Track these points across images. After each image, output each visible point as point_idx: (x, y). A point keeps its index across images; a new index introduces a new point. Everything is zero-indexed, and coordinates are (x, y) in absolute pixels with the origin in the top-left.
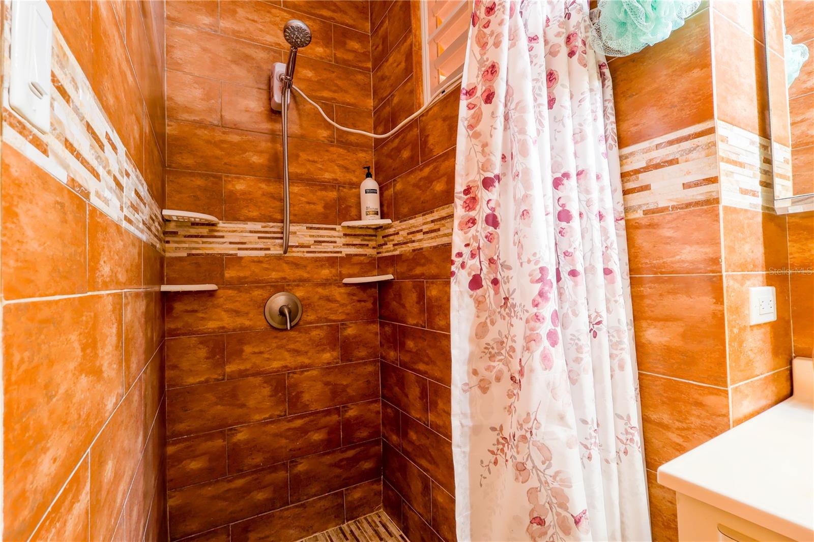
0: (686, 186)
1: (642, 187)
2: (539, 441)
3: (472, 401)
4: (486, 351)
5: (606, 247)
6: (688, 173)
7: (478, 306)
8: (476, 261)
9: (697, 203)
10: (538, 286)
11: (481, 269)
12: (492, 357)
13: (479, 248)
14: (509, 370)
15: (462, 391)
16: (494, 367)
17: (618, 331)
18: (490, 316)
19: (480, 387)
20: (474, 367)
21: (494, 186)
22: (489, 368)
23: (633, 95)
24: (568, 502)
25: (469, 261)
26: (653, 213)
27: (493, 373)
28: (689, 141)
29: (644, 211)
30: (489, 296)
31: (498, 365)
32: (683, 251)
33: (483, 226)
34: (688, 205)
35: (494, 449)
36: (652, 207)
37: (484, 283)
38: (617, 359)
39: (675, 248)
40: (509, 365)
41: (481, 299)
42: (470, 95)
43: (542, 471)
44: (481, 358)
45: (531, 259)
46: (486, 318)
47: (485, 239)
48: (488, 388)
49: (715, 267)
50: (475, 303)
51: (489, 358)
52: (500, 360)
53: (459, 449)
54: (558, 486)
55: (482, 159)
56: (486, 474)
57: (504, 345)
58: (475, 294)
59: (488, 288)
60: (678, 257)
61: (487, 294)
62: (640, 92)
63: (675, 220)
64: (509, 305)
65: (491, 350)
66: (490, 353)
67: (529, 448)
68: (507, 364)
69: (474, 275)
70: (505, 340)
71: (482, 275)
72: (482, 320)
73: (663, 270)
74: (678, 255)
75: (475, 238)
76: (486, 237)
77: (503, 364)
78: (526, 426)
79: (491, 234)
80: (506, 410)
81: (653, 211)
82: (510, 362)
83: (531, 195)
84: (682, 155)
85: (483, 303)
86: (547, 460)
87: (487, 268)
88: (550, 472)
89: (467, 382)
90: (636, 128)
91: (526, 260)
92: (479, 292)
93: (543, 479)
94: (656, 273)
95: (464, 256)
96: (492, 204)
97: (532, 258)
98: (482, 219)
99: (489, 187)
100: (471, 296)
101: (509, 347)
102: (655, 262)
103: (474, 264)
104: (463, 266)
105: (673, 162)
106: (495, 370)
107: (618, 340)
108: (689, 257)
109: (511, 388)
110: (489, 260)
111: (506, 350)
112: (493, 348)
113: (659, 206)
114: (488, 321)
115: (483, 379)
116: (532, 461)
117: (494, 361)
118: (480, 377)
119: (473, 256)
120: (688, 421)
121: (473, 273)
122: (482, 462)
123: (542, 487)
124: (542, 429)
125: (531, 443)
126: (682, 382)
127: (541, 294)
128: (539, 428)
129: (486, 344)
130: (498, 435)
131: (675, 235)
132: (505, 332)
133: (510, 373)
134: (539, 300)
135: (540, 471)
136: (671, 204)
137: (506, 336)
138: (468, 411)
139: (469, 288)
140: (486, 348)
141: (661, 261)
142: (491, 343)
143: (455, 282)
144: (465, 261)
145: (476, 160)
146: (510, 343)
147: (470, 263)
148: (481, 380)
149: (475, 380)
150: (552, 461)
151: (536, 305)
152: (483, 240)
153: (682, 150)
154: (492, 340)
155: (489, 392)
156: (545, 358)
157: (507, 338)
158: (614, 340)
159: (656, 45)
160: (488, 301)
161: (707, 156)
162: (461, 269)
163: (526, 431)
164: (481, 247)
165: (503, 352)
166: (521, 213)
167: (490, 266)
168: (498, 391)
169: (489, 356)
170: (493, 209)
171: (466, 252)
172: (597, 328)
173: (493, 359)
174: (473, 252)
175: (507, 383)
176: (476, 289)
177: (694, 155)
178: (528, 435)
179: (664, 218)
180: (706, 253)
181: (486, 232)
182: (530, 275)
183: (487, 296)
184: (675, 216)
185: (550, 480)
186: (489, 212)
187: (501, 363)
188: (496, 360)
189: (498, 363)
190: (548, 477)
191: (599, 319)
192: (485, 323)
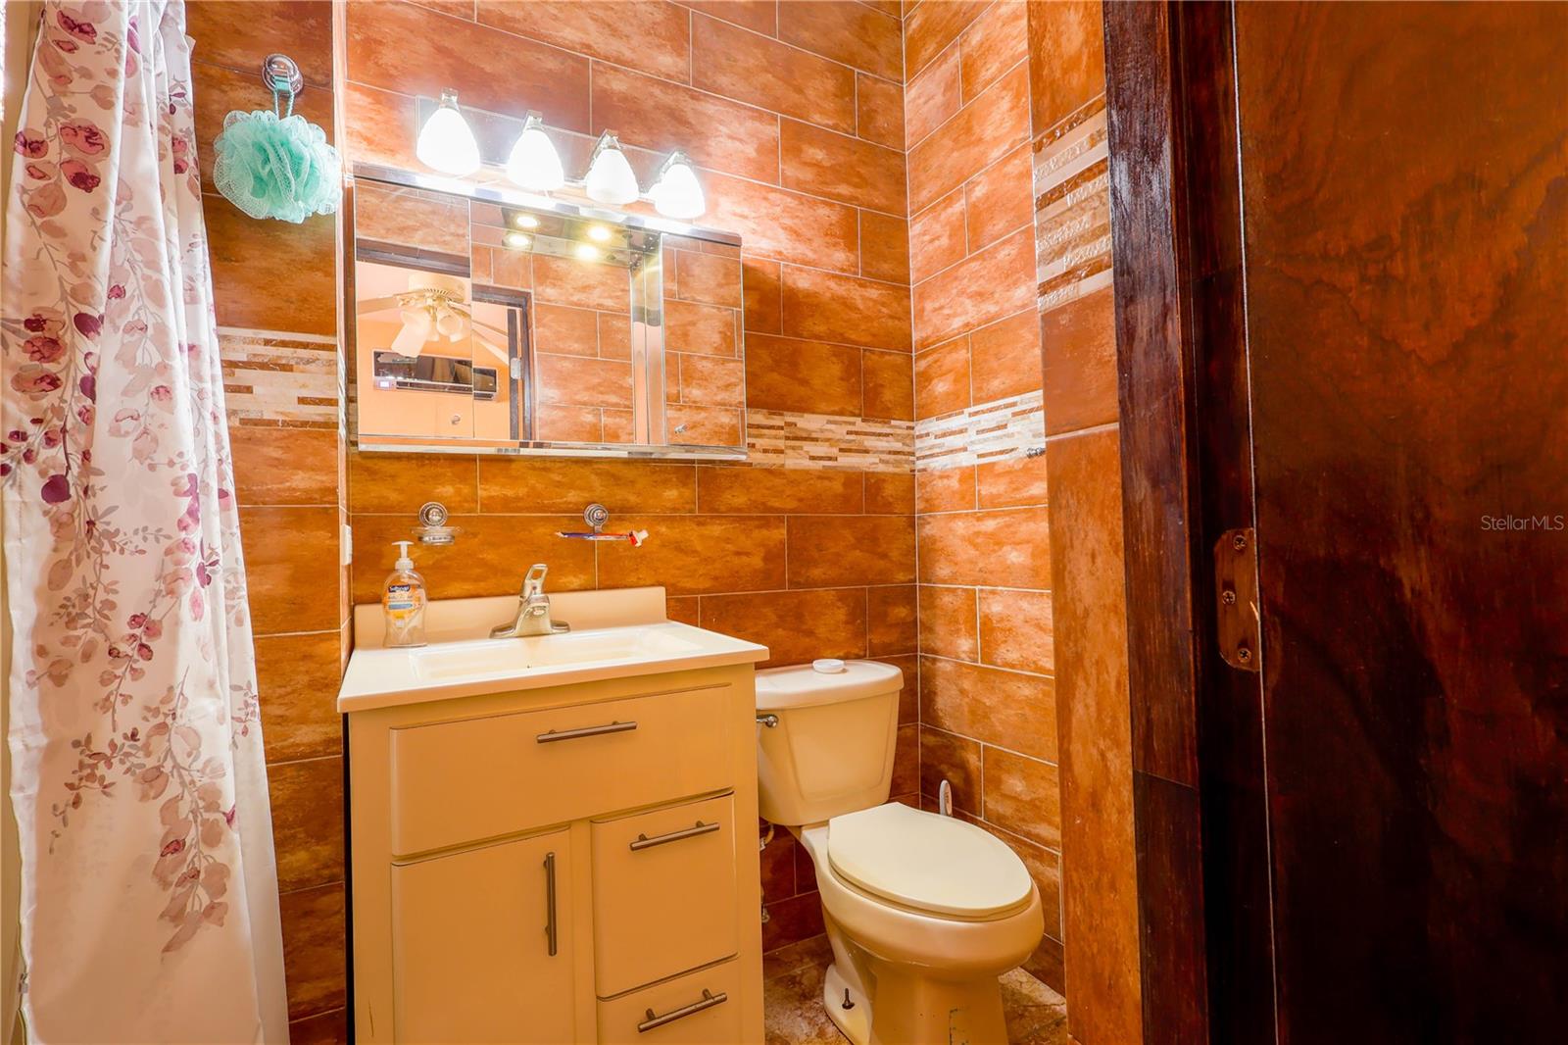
0: (302, 401)
1: (239, 386)
2: (184, 725)
3: (43, 703)
4: (63, 611)
5: (219, 460)
6: (304, 386)
7: (58, 531)
8: (57, 452)
9: (314, 424)
10: (185, 502)
11: (69, 468)
12: (71, 622)
13: (64, 431)
14: (107, 639)
15: (26, 686)
16: (79, 638)
17: (235, 574)
18: (76, 549)
19: (51, 676)
20: (41, 643)
21: (99, 333)
22: (66, 641)
23: (232, 261)
24: (219, 798)
25: (42, 450)
26: (256, 425)
27: (78, 648)
28: (308, 350)
29: (241, 419)
30: (79, 514)
31: (84, 634)
32: (296, 477)
33: (76, 394)
34: (304, 424)
35: (74, 780)
36: (252, 416)
37: (72, 491)
38: (234, 611)
39: (284, 472)
40: (106, 631)
41: (65, 518)
42: (33, 151)
43: (187, 767)
44: (52, 624)
45: (175, 461)
46: (71, 553)
47: (78, 417)
48: (66, 676)
49: (331, 498)
50: (52, 525)
51: (66, 623)
52: (88, 625)
53: (21, 795)
54: (209, 781)
55: (71, 280)
56: (60, 829)
57: (90, 600)
58: (55, 509)
59: (78, 500)
60: (288, 484)
61: (77, 511)
62: (244, 261)
63: (284, 438)
64: (95, 533)
65: (70, 609)
66: (69, 614)
67: (169, 740)
68: (101, 629)
69: (53, 477)
70: (91, 592)
71: (69, 478)
72: (64, 555)
73: (267, 499)
74: (288, 481)
75: (58, 411)
76: (80, 414)
77: (95, 630)
78: (164, 709)
79: (88, 411)
80: (98, 708)
81: (257, 423)
82: (106, 625)
83: (171, 366)
84: (297, 363)
85: (69, 525)
86: (193, 753)
87: (79, 467)
88: (198, 765)
89: (33, 668)
90: (235, 305)
91: (166, 461)
92: (64, 506)
93: (187, 779)
94: (256, 503)
95: (30, 440)
96: (92, 361)
97: (177, 460)
98: (75, 380)
99: (89, 332)
100: (46, 513)
101: (101, 602)
102: (254, 488)
103: (54, 458)
104: (28, 456)
105: (286, 368)
106: (81, 643)
107: (236, 585)
108: (302, 485)
109: (109, 668)
110: (84, 453)
111: (95, 608)
112: (74, 606)
113: (265, 418)
114: (73, 558)
115: (59, 661)
116: (174, 758)
117: (76, 629)
118: (52, 658)
119: (50, 441)
120: (292, 683)
121: (52, 473)
122: (55, 807)
123: (186, 792)
124: (190, 707)
125: (173, 732)
126: (285, 637)
127: (192, 513)
128: (186, 705)
129: (65, 598)
130: (82, 752)
131: (284, 457)
132: (90, 579)
133: (108, 644)
134: (189, 520)
135: (184, 769)
136: (280, 418)
137: (91, 584)
138: (39, 721)
139: (43, 498)
140: (62, 606)
141: (265, 488)
142: (73, 596)
143: (11, 486)
144: (35, 447)
145: (54, 275)
146: (101, 596)
147: (44, 454)
148: (53, 664)
149: (44, 663)
150: (201, 749)
151: (185, 528)
152: (75, 418)
153: (298, 358)
154: (74, 591)
155: (68, 684)
156: (196, 603)
157: (95, 589)
158: (230, 587)
159: (281, 220)
160: (76, 523)
161: (328, 373)
162: (23, 462)
163: (166, 715)
164: (68, 428)
165: (89, 611)
166: (153, 389)
167: (83, 464)
168: (84, 677)
169: (67, 620)
170: (93, 370)
171: (36, 434)
172: (211, 571)
173: (72, 625)
174: (50, 435)
175: (101, 660)
176: (56, 501)
177: (312, 367)
178: (169, 720)
179: (270, 434)
180: (323, 482)
181: (80, 405)
182: (173, 484)
183: (76, 515)
184: (285, 433)
185: (196, 776)
186: (87, 372)
187: (90, 630)
188: (79, 626)
189: (83, 630)
190: (194, 773)
191: (214, 558)
192: (69, 561)
